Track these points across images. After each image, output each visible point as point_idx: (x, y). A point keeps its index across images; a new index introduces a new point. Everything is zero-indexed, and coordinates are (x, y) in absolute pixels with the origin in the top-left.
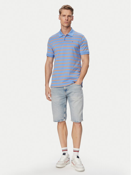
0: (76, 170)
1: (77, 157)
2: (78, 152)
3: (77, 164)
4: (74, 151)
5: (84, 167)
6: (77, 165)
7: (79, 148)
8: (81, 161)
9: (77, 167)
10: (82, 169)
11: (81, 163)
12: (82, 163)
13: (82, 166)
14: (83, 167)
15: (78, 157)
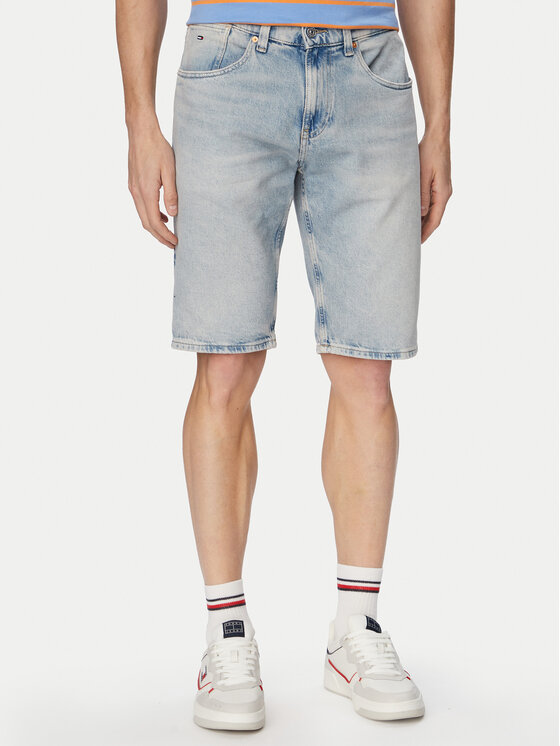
0: (362, 713)
1: (368, 628)
2: (376, 591)
3: (367, 672)
4: (341, 588)
5: (418, 692)
6: (372, 677)
7: (379, 564)
8: (395, 653)
9: (371, 694)
10: (404, 708)
11: (397, 665)
12: (405, 664)
13: (406, 686)
14: (415, 694)
15: (373, 626)
